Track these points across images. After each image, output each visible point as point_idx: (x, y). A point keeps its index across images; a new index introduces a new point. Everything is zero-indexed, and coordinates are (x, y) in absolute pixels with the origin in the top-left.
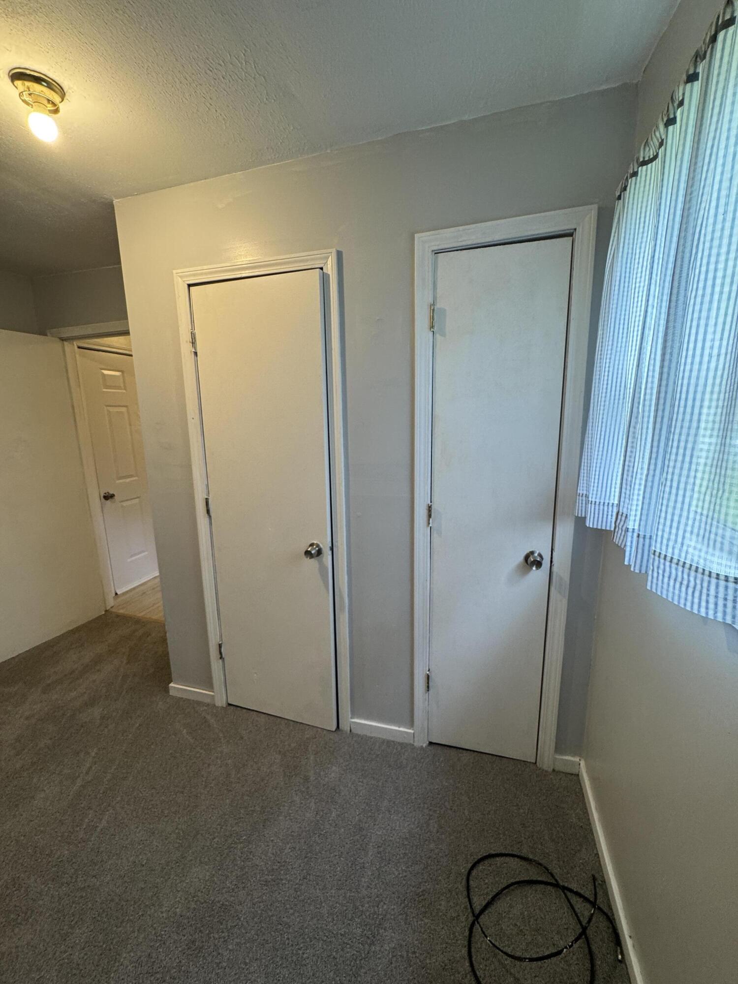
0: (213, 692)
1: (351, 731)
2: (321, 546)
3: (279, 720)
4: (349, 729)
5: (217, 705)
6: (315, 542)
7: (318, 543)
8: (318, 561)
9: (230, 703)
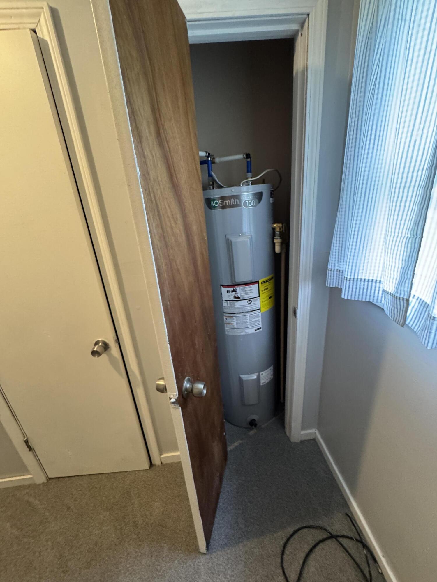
0: (31, 474)
1: (162, 463)
2: (106, 341)
3: (100, 476)
4: (160, 463)
5: (37, 483)
6: (100, 340)
7: (103, 339)
8: (108, 355)
9: (50, 477)
